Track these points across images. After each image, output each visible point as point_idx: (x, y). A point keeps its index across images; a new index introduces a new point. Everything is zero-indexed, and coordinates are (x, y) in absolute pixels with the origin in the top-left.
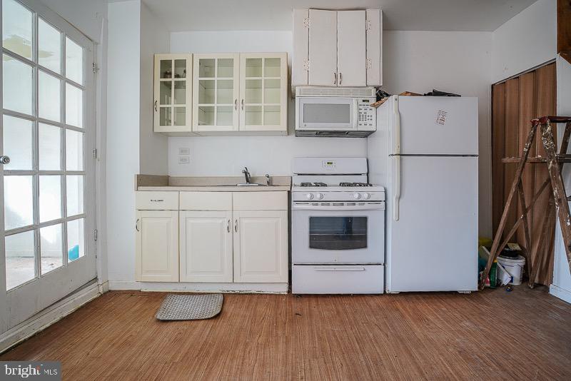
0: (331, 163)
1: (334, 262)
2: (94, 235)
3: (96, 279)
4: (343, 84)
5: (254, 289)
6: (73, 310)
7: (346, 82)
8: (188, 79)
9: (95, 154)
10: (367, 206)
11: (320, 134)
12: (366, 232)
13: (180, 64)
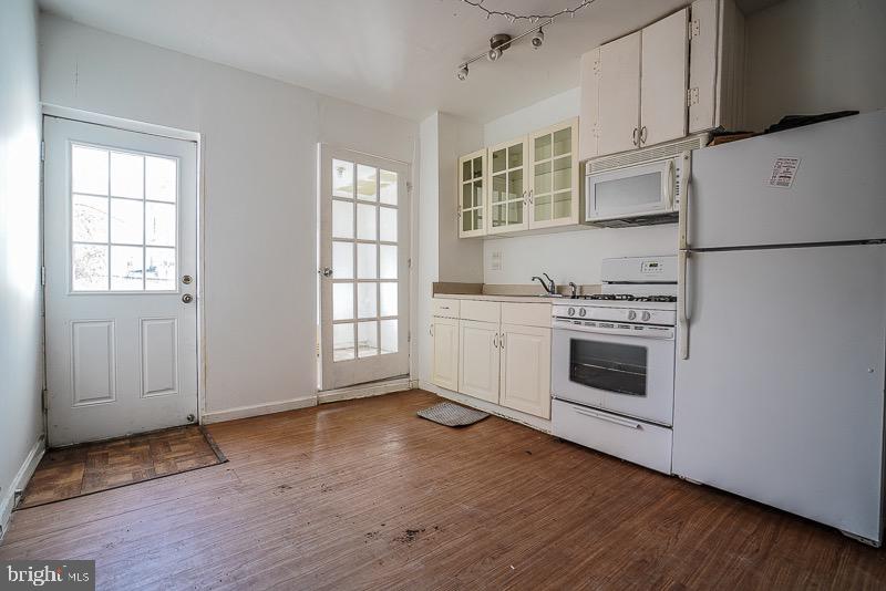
0: (656, 265)
1: (597, 405)
2: (407, 336)
3: (408, 375)
4: (648, 143)
5: (522, 419)
6: (383, 393)
7: (653, 138)
8: (483, 178)
9: (407, 263)
10: (646, 331)
11: (632, 221)
12: (645, 371)
13: (478, 161)
